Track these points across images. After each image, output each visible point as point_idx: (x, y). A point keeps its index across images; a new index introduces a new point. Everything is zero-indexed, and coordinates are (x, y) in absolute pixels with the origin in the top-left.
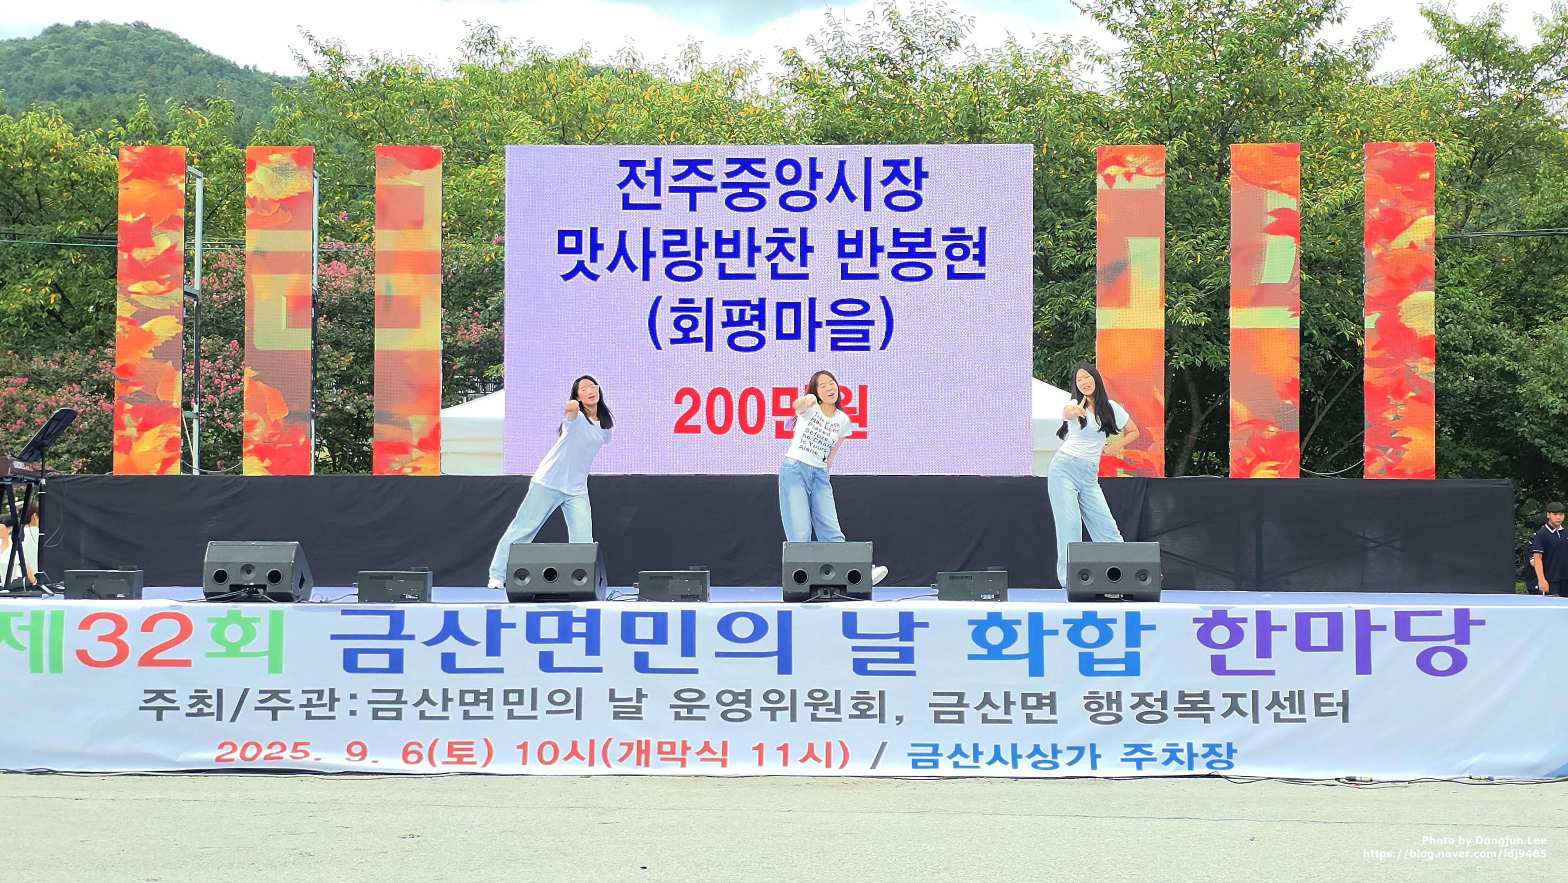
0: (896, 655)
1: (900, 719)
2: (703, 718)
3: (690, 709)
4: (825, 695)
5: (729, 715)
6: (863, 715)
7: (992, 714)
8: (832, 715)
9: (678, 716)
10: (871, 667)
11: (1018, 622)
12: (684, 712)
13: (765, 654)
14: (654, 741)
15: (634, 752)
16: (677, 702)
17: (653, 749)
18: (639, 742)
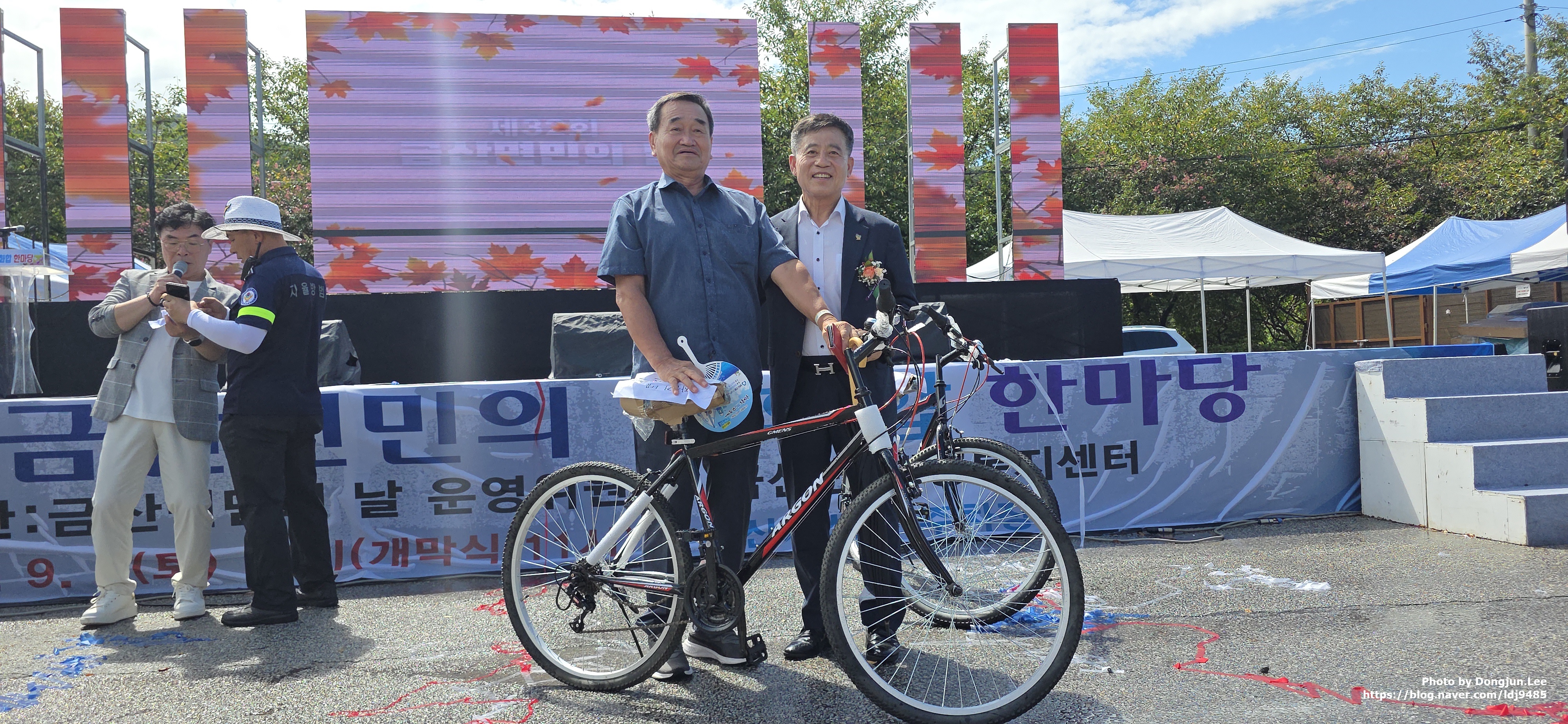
2: (469, 511)
3: (452, 502)
5: (498, 505)
9: (438, 509)
13: (537, 437)
14: (412, 538)
15: (390, 554)
16: (436, 494)
17: (412, 548)
18: (395, 541)
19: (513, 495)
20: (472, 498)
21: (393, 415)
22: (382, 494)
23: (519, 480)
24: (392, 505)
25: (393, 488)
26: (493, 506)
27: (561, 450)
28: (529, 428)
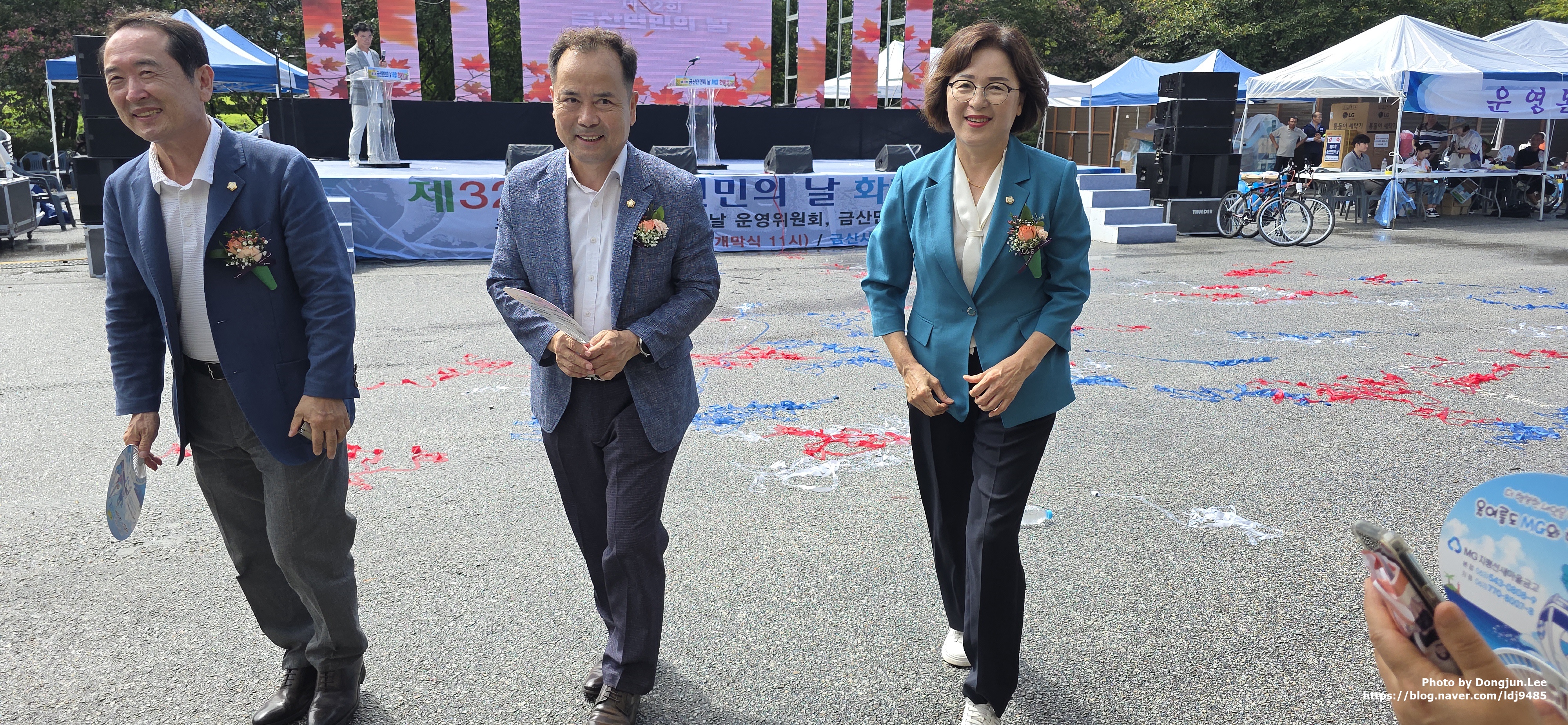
0: (827, 197)
1: (827, 224)
2: (749, 226)
3: (744, 224)
4: (799, 214)
5: (761, 225)
6: (813, 223)
7: (863, 220)
8: (801, 223)
9: (739, 226)
10: (816, 202)
11: (874, 181)
12: (741, 224)
13: (774, 198)
14: (730, 236)
15: (721, 241)
16: (738, 219)
17: (729, 240)
18: (723, 237)
19: (765, 221)
20: (751, 221)
21: (724, 187)
22: (719, 219)
23: (768, 215)
24: (722, 223)
25: (723, 216)
26: (758, 225)
27: (782, 203)
28: (771, 194)
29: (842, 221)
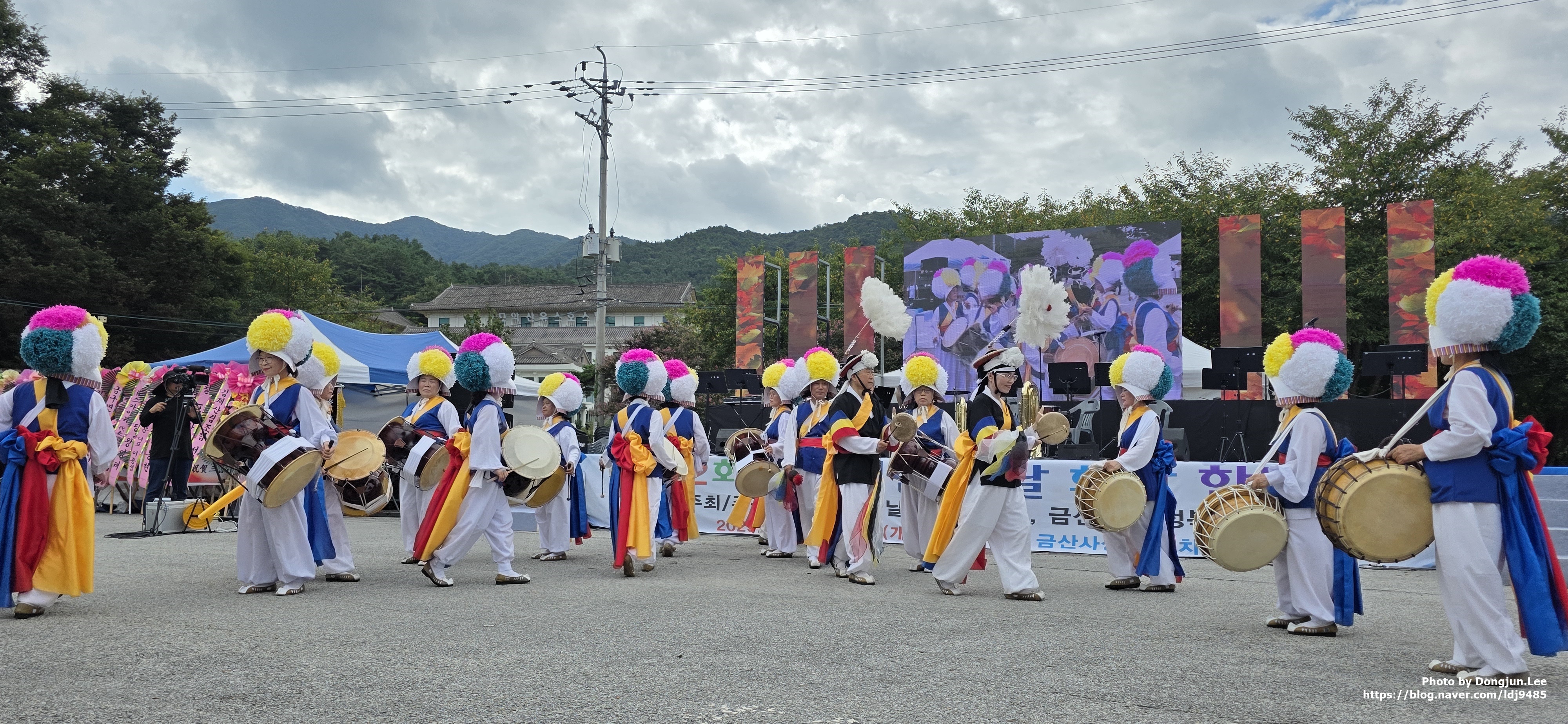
29: (1053, 520)
